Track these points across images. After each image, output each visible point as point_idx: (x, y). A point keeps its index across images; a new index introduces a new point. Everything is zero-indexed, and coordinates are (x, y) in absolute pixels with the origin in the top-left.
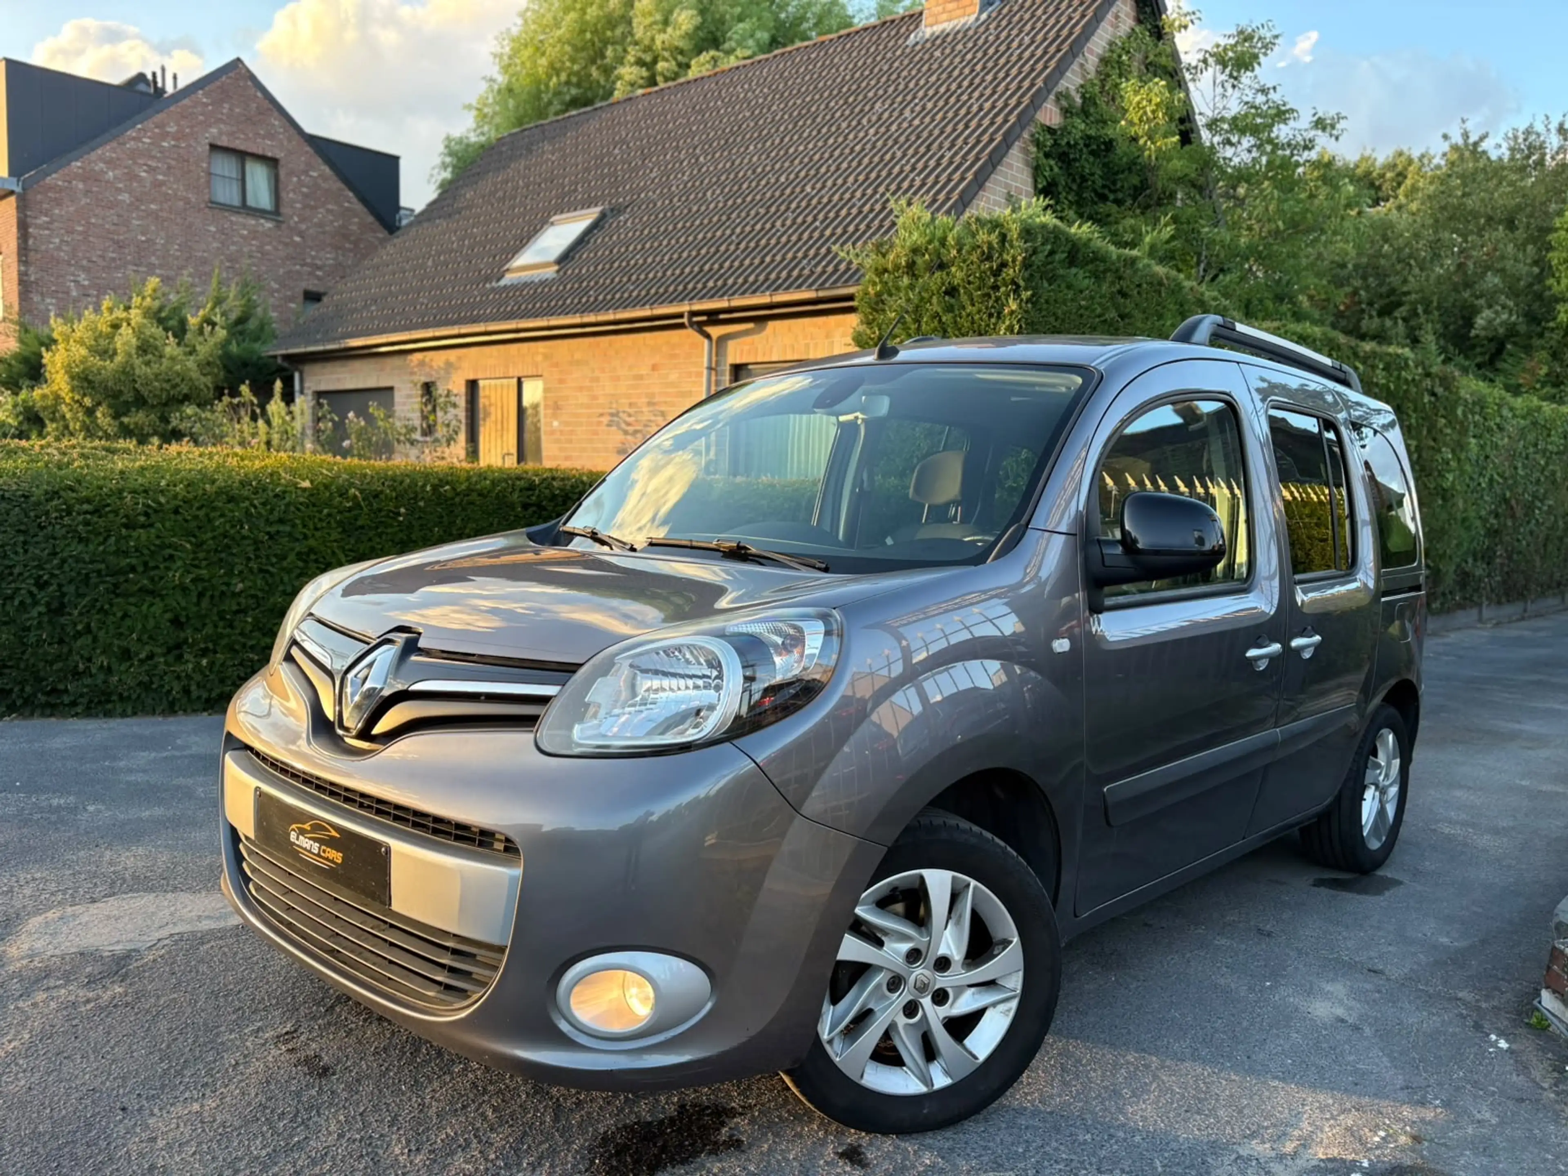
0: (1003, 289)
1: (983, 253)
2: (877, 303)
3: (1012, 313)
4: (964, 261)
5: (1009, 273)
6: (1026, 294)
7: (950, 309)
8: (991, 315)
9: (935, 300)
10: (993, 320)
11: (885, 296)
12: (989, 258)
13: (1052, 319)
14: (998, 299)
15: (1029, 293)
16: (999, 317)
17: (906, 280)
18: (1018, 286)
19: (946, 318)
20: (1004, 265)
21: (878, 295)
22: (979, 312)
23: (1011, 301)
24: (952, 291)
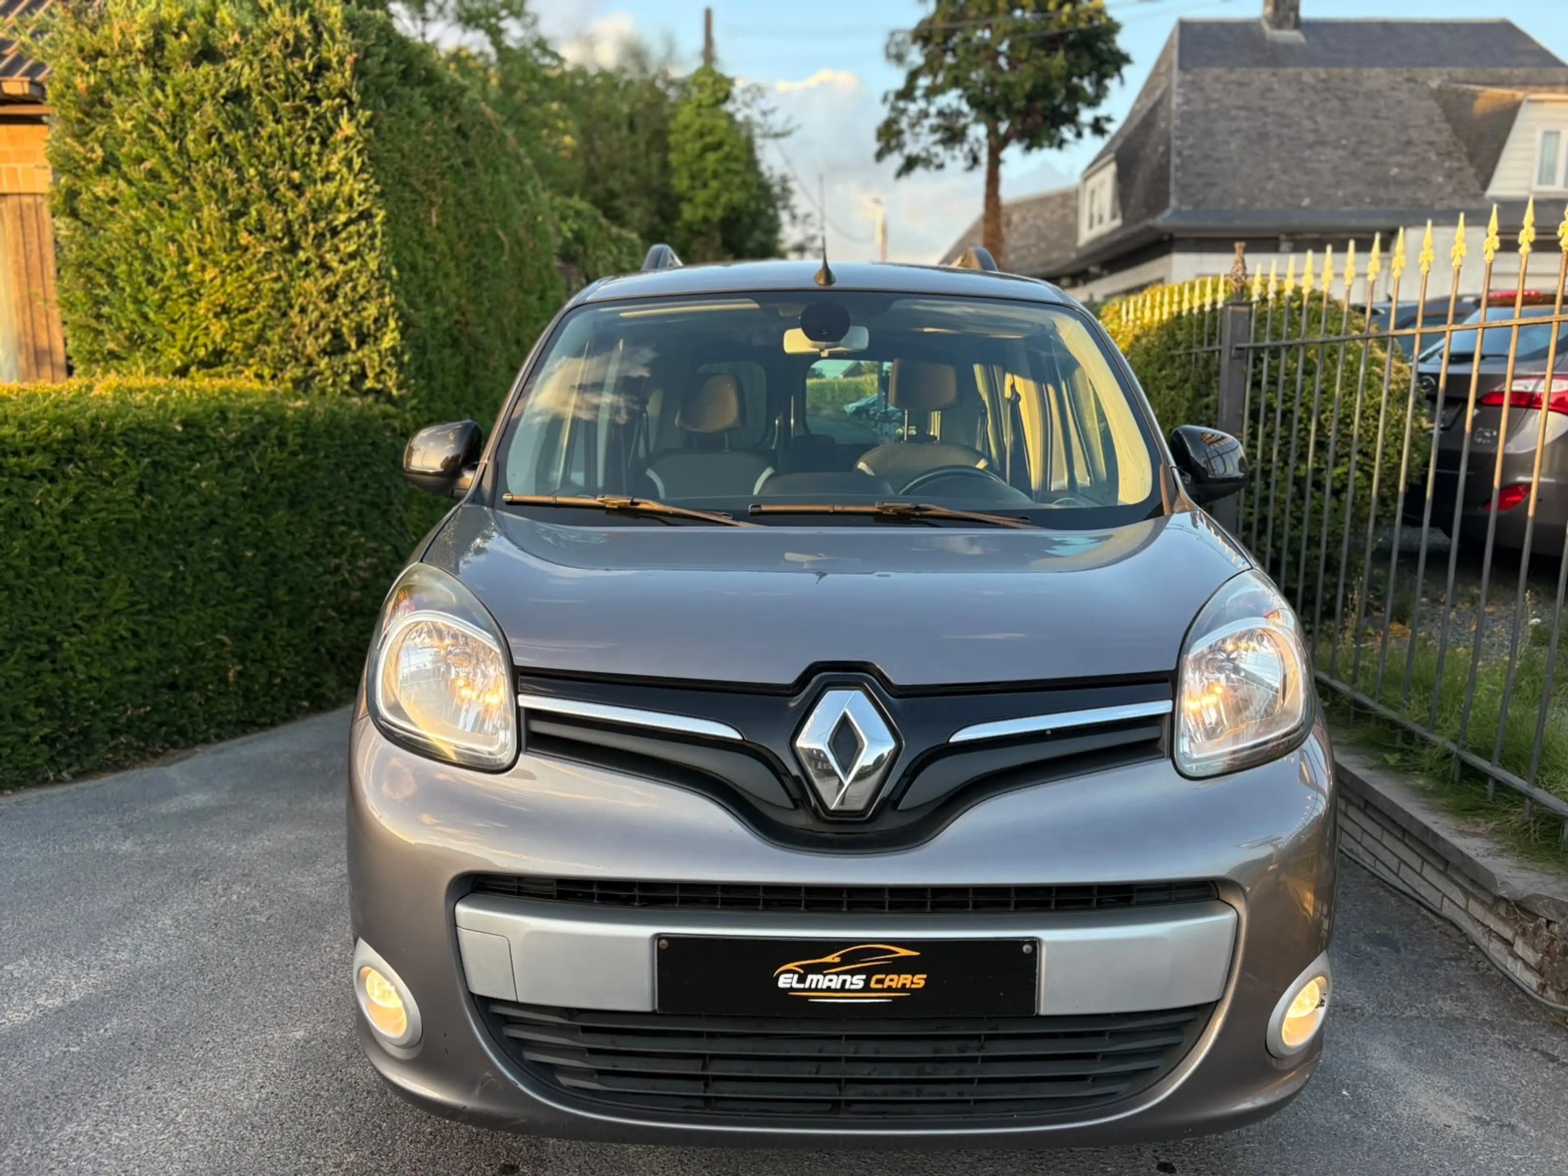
0: (325, 103)
1: (286, 44)
2: (92, 105)
3: (347, 140)
4: (255, 53)
5: (338, 79)
6: (364, 115)
7: (237, 124)
8: (310, 140)
9: (208, 107)
10: (315, 148)
11: (108, 95)
12: (297, 52)
13: (398, 156)
14: (318, 119)
15: (368, 113)
16: (324, 143)
17: (145, 74)
18: (350, 103)
19: (233, 138)
20: (322, 67)
21: (95, 91)
22: (289, 133)
23: (343, 121)
24: (237, 96)
